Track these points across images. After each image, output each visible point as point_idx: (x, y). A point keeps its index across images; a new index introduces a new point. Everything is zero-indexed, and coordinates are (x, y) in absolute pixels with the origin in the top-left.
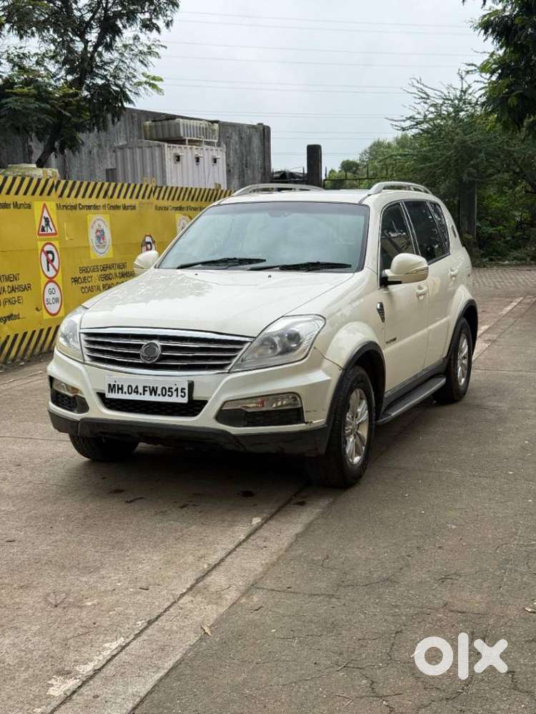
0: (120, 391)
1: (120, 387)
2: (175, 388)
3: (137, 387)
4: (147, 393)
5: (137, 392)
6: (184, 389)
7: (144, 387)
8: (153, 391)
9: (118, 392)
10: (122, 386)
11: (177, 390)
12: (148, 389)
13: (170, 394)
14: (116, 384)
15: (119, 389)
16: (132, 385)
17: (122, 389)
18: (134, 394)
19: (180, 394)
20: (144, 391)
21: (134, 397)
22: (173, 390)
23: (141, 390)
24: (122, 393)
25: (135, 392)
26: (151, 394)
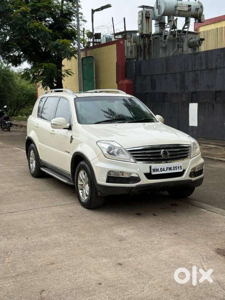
0: (157, 171)
1: (157, 169)
2: (178, 166)
3: (164, 168)
4: (168, 170)
5: (164, 170)
6: (181, 166)
7: (167, 168)
8: (170, 169)
9: (157, 172)
10: (158, 169)
11: (178, 167)
12: (168, 168)
13: (176, 169)
14: (156, 168)
15: (157, 170)
16: (162, 168)
17: (158, 170)
18: (163, 171)
19: (180, 168)
20: (167, 169)
21: (163, 172)
22: (177, 167)
23: (165, 169)
24: (158, 171)
25: (163, 170)
26: (169, 170)
